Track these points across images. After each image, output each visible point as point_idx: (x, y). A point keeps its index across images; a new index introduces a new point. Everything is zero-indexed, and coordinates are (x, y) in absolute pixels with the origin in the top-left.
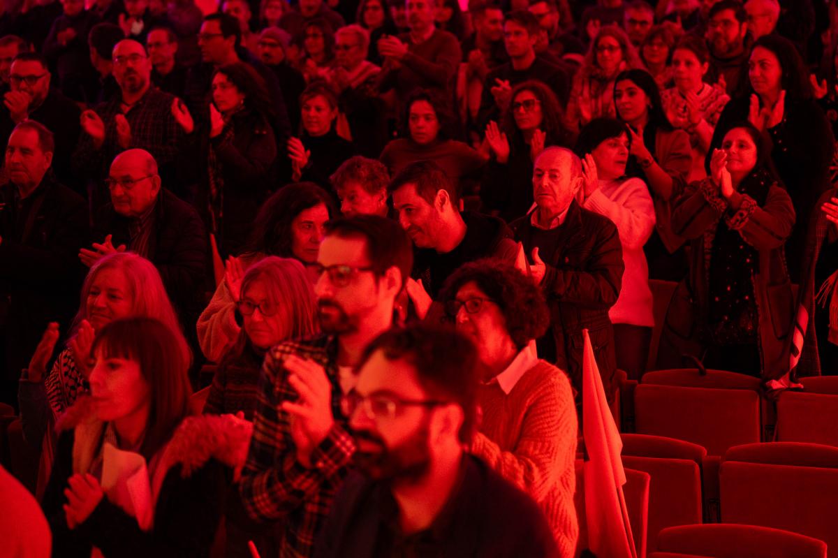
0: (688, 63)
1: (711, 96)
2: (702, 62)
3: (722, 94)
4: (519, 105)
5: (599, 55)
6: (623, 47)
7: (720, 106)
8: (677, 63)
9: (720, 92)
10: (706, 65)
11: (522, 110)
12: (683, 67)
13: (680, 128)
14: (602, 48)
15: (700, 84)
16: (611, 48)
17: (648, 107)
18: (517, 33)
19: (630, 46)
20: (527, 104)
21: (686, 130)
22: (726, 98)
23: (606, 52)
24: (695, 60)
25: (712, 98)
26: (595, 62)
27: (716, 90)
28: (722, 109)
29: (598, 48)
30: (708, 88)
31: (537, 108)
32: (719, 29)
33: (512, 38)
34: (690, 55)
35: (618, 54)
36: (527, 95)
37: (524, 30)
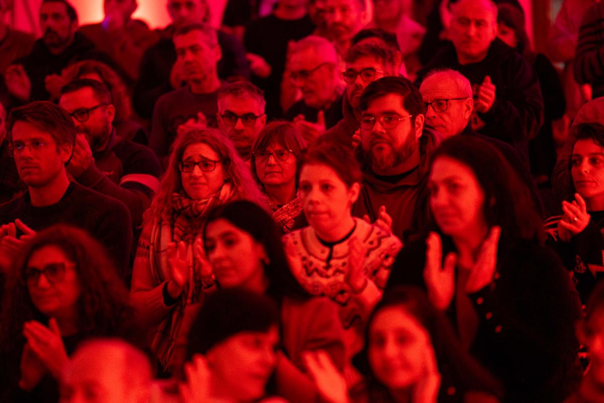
0: (326, 187)
1: (370, 240)
2: (349, 184)
3: (389, 236)
4: (36, 272)
5: (185, 175)
6: (225, 161)
7: (387, 257)
8: (308, 187)
9: (383, 233)
10: (356, 187)
11: (43, 281)
12: (316, 194)
13: (323, 295)
14: (191, 164)
15: (349, 222)
16: (205, 164)
17: (262, 261)
18: (36, 143)
19: (236, 159)
20: (53, 269)
21: (333, 299)
22: (393, 240)
23: (197, 171)
24: (335, 181)
25: (371, 243)
26: (179, 187)
27: (377, 229)
28: (390, 260)
29: (184, 163)
30: (363, 226)
31: (70, 275)
32: (379, 128)
33: (27, 152)
34: (326, 173)
35: (216, 172)
36: (52, 255)
37: (47, 137)
